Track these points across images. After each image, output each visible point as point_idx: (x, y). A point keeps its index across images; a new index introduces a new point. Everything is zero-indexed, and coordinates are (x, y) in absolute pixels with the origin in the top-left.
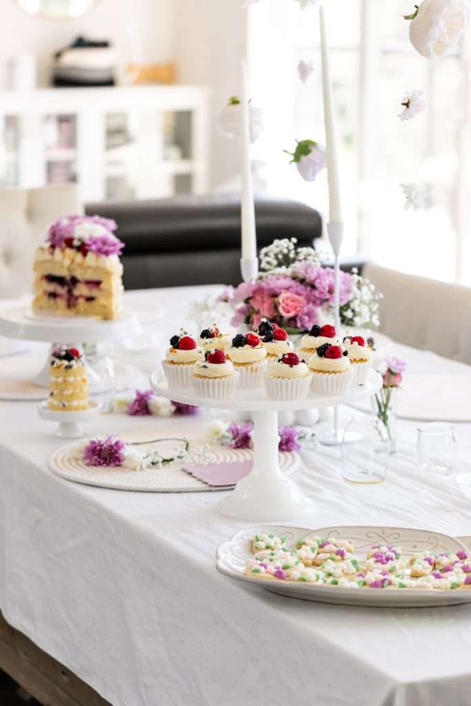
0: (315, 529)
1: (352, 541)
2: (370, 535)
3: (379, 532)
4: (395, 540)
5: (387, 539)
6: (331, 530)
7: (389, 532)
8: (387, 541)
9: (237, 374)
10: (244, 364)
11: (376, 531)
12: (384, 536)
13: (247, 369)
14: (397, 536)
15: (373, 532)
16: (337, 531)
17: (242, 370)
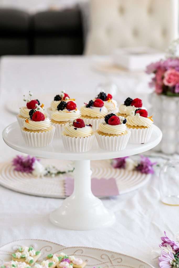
0: (67, 246)
1: (89, 259)
2: (103, 257)
3: (110, 255)
4: (118, 264)
5: (112, 262)
6: (77, 249)
7: (116, 256)
8: (112, 263)
9: (54, 128)
10: (60, 122)
11: (107, 254)
12: (112, 259)
13: (61, 125)
14: (120, 260)
15: (106, 255)
16: (82, 250)
17: (58, 126)
